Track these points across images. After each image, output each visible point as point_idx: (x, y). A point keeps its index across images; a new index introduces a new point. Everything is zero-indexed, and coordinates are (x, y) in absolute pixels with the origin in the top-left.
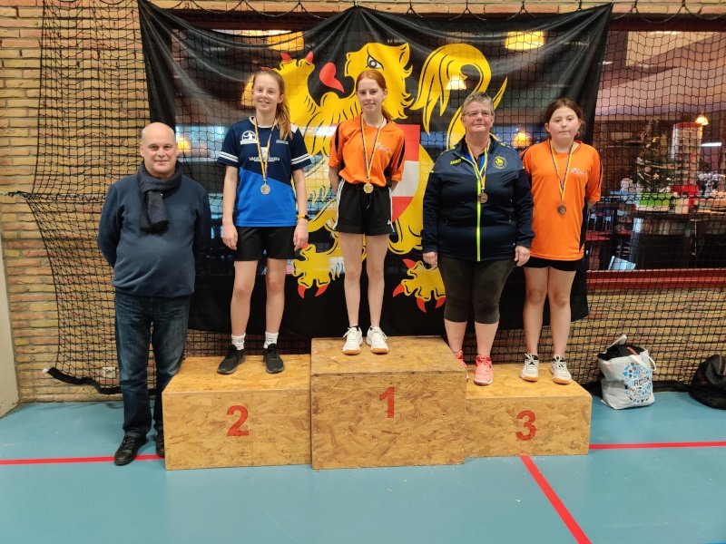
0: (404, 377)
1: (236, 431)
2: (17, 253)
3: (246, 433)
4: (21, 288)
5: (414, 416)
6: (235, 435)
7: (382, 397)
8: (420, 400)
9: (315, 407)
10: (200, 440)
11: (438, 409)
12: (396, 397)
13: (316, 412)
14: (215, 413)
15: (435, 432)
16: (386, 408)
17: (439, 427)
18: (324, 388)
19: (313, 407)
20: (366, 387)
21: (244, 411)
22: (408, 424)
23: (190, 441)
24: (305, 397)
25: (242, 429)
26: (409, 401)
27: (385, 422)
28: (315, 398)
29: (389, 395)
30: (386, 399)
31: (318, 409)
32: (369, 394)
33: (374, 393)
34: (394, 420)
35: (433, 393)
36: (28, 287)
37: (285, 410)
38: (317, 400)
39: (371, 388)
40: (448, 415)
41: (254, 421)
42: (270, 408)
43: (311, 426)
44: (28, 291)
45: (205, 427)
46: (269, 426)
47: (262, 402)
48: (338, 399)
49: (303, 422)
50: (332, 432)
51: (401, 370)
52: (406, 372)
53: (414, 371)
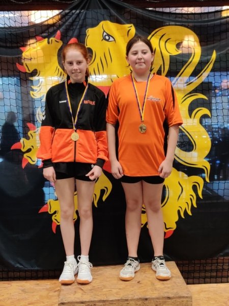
0: (139, 303)
51: (136, 297)
52: (140, 299)
53: (147, 297)
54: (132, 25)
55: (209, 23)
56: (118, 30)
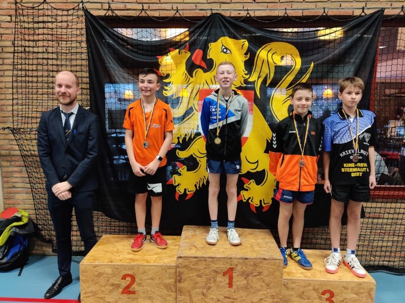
0: (241, 261)
1: (127, 291)
2: (8, 164)
3: (134, 293)
4: (10, 185)
5: (246, 288)
6: (126, 293)
7: (225, 274)
8: (251, 277)
9: (179, 278)
10: (103, 296)
11: (263, 284)
12: (234, 275)
13: (180, 281)
14: (114, 278)
15: (261, 299)
16: (227, 281)
17: (264, 297)
18: (185, 266)
20: (214, 266)
21: (133, 278)
22: (243, 293)
23: (97, 296)
24: (174, 271)
25: (131, 289)
26: (243, 277)
27: (226, 291)
28: (179, 272)
29: (229, 273)
30: (228, 275)
31: (181, 279)
32: (216, 272)
33: (219, 271)
34: (232, 290)
35: (260, 273)
36: (15, 184)
37: (160, 279)
38: (180, 274)
39: (217, 268)
40: (270, 288)
41: (139, 284)
42: (150, 277)
43: (179, 291)
44: (14, 187)
45: (107, 287)
46: (149, 289)
47: (144, 272)
48: (195, 273)
49: (172, 286)
50: (190, 296)
51: (238, 256)
52: (242, 258)
53: (247, 257)
54: (246, 40)
55: (309, 40)
56: (235, 44)
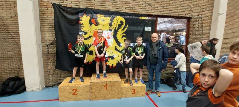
5: (111, 90)
8: (112, 87)
12: (107, 86)
16: (105, 88)
18: (93, 85)
19: (91, 89)
20: (101, 84)
21: (76, 90)
24: (89, 87)
25: (75, 93)
34: (107, 91)
37: (85, 90)
41: (78, 92)
42: (82, 89)
43: (90, 92)
46: (81, 93)
48: (96, 87)
49: (88, 92)
50: (94, 93)
52: (110, 81)
